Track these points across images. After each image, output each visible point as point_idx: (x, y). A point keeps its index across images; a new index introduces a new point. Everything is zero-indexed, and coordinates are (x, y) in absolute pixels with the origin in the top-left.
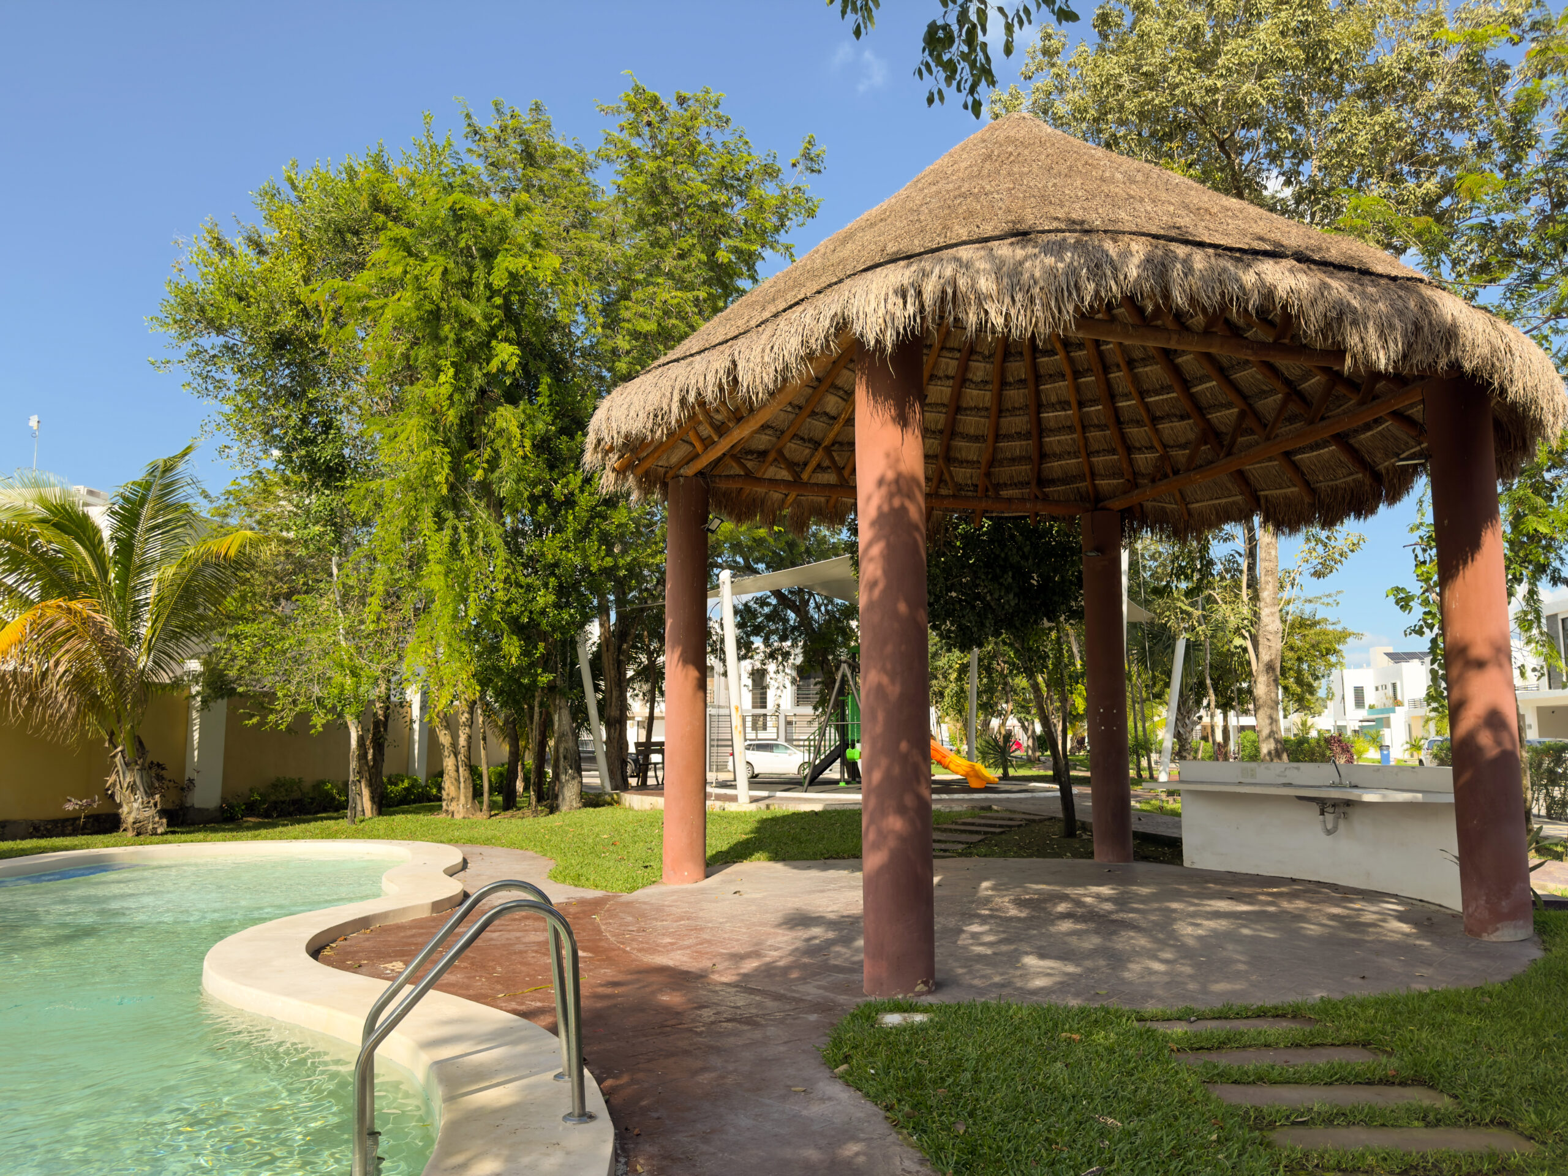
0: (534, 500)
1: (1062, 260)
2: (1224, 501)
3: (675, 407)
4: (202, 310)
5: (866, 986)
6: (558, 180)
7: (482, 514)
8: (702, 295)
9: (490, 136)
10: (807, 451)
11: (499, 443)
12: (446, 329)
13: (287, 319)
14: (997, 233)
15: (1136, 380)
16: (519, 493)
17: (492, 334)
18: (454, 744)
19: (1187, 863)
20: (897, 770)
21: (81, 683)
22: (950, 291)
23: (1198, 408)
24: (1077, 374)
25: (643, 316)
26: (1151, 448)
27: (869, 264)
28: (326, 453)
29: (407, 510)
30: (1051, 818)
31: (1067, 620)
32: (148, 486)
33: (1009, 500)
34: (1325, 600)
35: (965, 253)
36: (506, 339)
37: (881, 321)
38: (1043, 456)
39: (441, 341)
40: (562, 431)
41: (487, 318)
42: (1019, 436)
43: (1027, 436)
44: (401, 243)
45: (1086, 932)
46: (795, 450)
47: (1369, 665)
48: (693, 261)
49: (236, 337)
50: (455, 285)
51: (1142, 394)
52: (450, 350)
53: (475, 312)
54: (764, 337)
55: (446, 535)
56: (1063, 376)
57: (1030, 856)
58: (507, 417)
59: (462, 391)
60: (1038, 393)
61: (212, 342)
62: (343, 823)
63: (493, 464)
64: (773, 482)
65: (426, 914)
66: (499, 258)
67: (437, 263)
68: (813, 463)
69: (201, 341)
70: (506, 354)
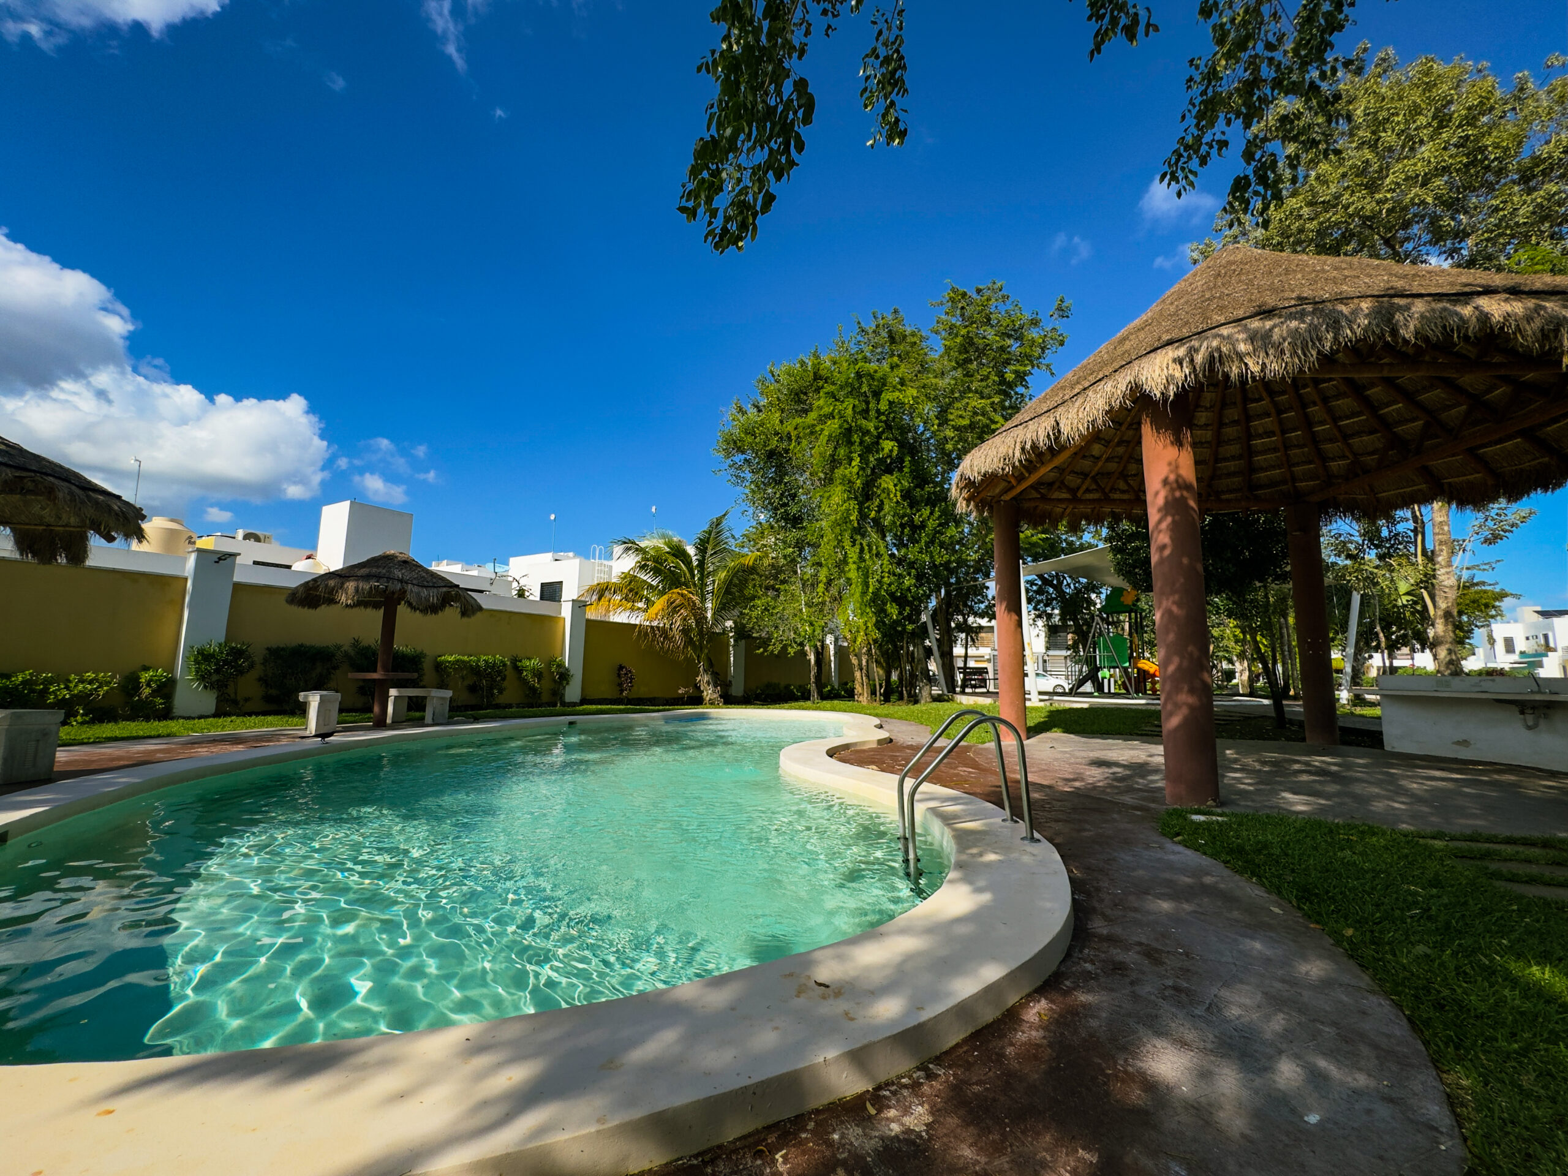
0: (903, 526)
1: (1304, 322)
2: (1409, 489)
3: (1018, 454)
4: (735, 442)
5: (1168, 800)
6: (908, 348)
7: (874, 536)
8: (996, 400)
9: (870, 331)
10: (1079, 481)
11: (883, 496)
12: (856, 438)
13: (774, 442)
14: (1248, 314)
15: (1330, 411)
16: (894, 522)
17: (879, 437)
18: (860, 665)
19: (1387, 748)
20: (1185, 663)
21: (686, 631)
22: (1216, 355)
23: (1385, 424)
24: (1279, 412)
25: (961, 416)
26: (1344, 457)
27: (1148, 350)
28: (794, 510)
29: (836, 537)
30: (1263, 717)
31: (1273, 581)
32: (710, 533)
33: (1228, 501)
34: (1482, 567)
35: (1225, 331)
36: (887, 439)
37: (1165, 381)
38: (1252, 469)
39: (852, 444)
40: (916, 486)
41: (877, 428)
42: (1233, 458)
43: (1240, 457)
44: (833, 395)
45: (1325, 781)
46: (1072, 480)
47: (1516, 621)
48: (990, 382)
49: (749, 455)
50: (860, 413)
51: (1335, 420)
52: (857, 447)
53: (871, 426)
54: (1077, 404)
55: (857, 549)
56: (1268, 415)
57: (1253, 739)
58: (887, 482)
59: (863, 469)
60: (1248, 428)
61: (739, 458)
62: (809, 703)
63: (881, 507)
64: (1060, 500)
65: (875, 746)
66: (883, 395)
67: (850, 403)
68: (1084, 487)
69: (734, 458)
70: (888, 446)
